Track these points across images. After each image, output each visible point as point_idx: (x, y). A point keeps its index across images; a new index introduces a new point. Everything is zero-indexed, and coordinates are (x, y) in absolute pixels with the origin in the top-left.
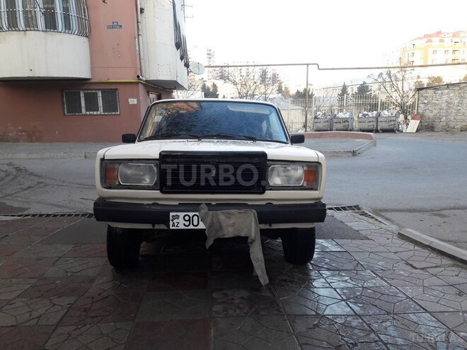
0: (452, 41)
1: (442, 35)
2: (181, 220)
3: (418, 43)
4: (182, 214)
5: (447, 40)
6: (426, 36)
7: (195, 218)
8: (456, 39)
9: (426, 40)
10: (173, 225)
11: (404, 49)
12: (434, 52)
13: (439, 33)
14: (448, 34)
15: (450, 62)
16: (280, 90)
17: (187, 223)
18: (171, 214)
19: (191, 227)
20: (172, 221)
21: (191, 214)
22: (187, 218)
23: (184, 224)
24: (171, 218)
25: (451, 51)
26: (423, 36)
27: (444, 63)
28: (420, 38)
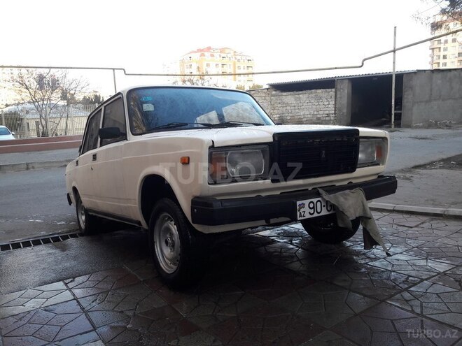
0: (220, 56)
1: (212, 51)
2: (307, 209)
3: (193, 55)
4: (306, 202)
5: (217, 55)
6: (199, 50)
7: (319, 204)
8: (223, 55)
9: (200, 53)
10: (300, 216)
11: (183, 61)
12: (208, 65)
13: (209, 49)
14: (217, 49)
15: (221, 73)
16: (64, 97)
17: (312, 211)
18: (298, 203)
19: (316, 215)
20: (299, 210)
21: (315, 200)
22: (312, 205)
23: (310, 213)
24: (298, 208)
25: (220, 65)
26: (196, 50)
27: (216, 73)
28: (195, 52)
